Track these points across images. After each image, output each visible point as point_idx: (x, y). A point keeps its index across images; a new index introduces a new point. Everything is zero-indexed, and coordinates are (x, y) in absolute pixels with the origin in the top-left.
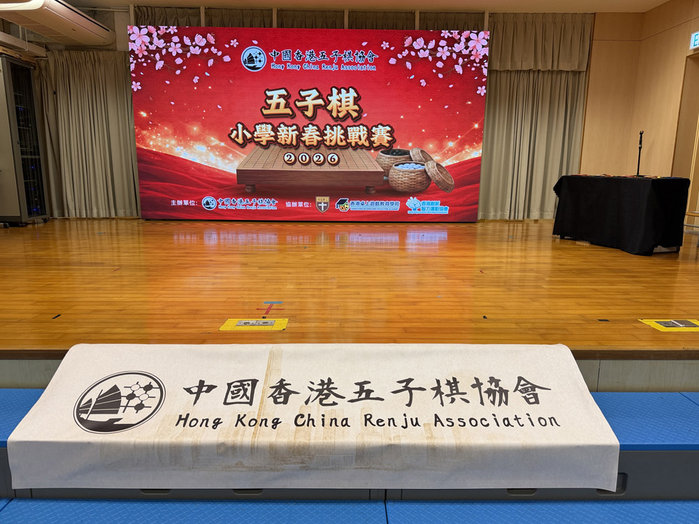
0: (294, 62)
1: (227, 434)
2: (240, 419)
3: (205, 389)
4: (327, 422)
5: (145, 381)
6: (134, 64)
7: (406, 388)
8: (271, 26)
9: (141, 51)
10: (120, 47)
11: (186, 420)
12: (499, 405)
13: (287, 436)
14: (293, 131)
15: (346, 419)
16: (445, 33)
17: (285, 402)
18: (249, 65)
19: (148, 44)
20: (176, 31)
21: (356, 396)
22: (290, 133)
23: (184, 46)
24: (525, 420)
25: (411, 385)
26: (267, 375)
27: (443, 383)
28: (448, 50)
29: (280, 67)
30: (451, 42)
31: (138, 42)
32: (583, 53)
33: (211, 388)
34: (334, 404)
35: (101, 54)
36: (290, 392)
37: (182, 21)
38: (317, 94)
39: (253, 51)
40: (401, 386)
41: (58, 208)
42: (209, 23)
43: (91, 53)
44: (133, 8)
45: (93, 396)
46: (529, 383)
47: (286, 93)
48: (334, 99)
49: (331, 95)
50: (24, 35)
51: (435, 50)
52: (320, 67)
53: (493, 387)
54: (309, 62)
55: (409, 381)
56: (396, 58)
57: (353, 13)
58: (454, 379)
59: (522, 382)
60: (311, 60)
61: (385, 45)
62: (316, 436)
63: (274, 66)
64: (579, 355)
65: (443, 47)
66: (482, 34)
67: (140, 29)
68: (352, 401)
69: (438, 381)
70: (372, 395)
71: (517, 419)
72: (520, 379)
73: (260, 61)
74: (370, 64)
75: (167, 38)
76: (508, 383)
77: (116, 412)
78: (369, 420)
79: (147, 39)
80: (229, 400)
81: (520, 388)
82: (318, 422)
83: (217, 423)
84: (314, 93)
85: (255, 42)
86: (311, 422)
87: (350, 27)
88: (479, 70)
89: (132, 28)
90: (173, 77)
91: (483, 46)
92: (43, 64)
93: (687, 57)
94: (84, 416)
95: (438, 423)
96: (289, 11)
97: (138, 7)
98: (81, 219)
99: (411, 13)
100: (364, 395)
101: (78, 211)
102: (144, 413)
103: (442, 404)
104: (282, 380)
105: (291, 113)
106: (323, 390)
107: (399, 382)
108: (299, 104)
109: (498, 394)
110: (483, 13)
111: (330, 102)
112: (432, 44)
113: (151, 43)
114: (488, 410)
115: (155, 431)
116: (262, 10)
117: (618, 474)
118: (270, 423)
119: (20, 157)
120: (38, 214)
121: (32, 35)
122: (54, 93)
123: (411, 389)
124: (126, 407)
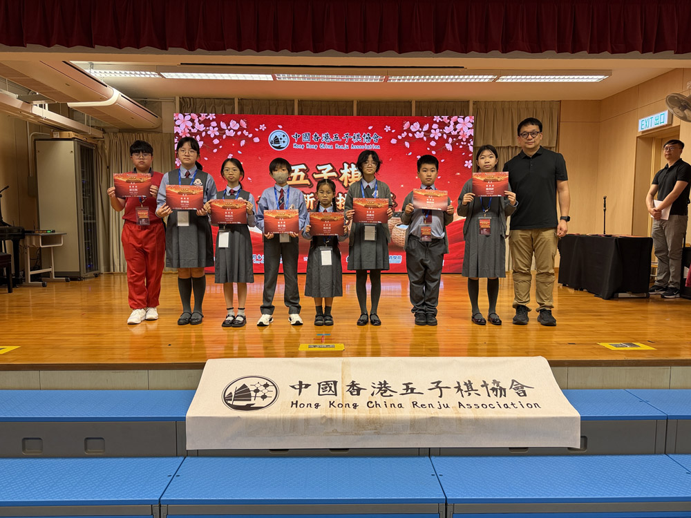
0: (312, 143)
1: (324, 411)
5: (264, 382)
7: (437, 387)
8: (293, 113)
9: (184, 133)
10: (165, 130)
12: (501, 396)
13: (363, 413)
14: (311, 198)
16: (437, 119)
17: (358, 394)
18: (275, 145)
19: (191, 128)
20: (215, 117)
21: (405, 392)
22: (309, 199)
23: (220, 129)
25: (440, 385)
26: (342, 379)
28: (440, 132)
29: (301, 147)
30: (442, 125)
31: (182, 127)
32: (553, 132)
33: (307, 386)
34: (391, 396)
35: (150, 135)
36: (359, 390)
37: (219, 109)
38: (332, 168)
39: (279, 133)
40: (434, 386)
41: (104, 264)
42: (241, 110)
44: (178, 98)
45: (232, 390)
47: (305, 168)
48: (345, 172)
49: (343, 169)
50: (87, 122)
51: (429, 131)
52: (334, 147)
53: (495, 387)
54: (324, 143)
55: (439, 382)
56: (397, 138)
57: (360, 103)
59: (515, 383)
60: (326, 141)
61: (388, 129)
62: (383, 413)
63: (296, 146)
64: (553, 364)
65: (435, 130)
66: (467, 119)
67: (184, 116)
68: (402, 394)
69: (458, 383)
71: (512, 404)
72: (513, 381)
73: (284, 142)
74: (375, 144)
75: (207, 123)
77: (250, 400)
79: (190, 124)
80: (321, 393)
82: (382, 405)
83: (317, 406)
84: (329, 167)
85: (280, 127)
87: (358, 114)
88: (466, 147)
89: (178, 115)
90: (210, 154)
91: (469, 129)
92: (100, 144)
93: (637, 137)
94: (229, 402)
96: (308, 101)
97: (183, 98)
99: (409, 102)
100: (409, 391)
102: (268, 401)
104: (353, 382)
105: (309, 183)
107: (432, 383)
108: (316, 176)
110: (468, 102)
111: (342, 174)
112: (426, 127)
113: (193, 127)
114: (493, 399)
115: (279, 410)
116: (285, 101)
117: (581, 437)
118: (351, 406)
119: (83, 221)
120: (91, 271)
121: (94, 121)
122: (108, 167)
123: (440, 388)
124: (255, 397)
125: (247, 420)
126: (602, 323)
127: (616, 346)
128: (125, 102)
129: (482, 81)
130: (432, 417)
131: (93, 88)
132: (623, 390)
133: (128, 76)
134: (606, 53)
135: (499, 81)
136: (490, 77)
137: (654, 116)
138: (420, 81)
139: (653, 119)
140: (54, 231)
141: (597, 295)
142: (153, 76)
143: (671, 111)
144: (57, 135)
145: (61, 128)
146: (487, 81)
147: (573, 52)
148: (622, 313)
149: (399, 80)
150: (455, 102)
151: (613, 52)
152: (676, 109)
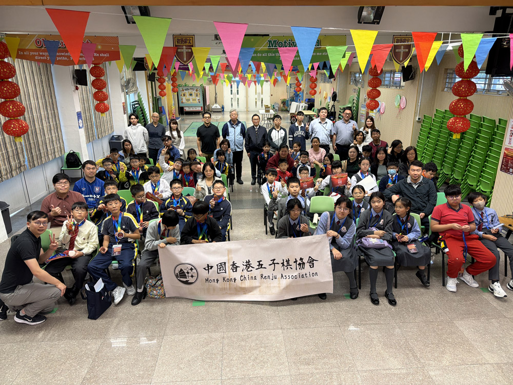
2: (224, 279)
4: (250, 278)
5: (190, 267)
11: (208, 280)
12: (302, 269)
13: (238, 284)
15: (256, 277)
17: (236, 271)
24: (308, 275)
25: (275, 262)
26: (228, 260)
27: (285, 261)
33: (212, 267)
34: (251, 271)
36: (236, 268)
45: (177, 272)
46: (312, 259)
58: (289, 259)
70: (263, 267)
72: (310, 257)
76: (306, 260)
77: (186, 278)
78: (262, 276)
80: (219, 272)
81: (309, 261)
83: (217, 281)
86: (245, 279)
95: (282, 277)
100: (260, 266)
102: (194, 278)
103: (284, 269)
104: (234, 262)
106: (247, 265)
107: (271, 261)
109: (302, 265)
114: (298, 272)
118: (233, 280)
124: (188, 276)
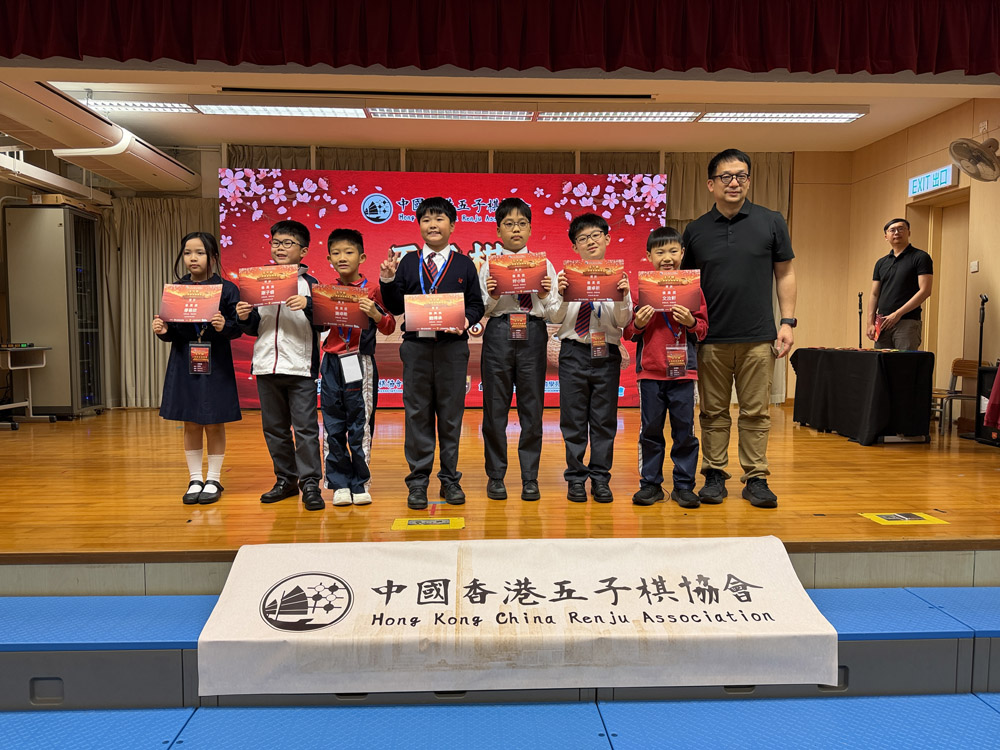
1: (426, 631)
2: (438, 618)
3: (394, 589)
4: (531, 619)
5: (330, 582)
6: (224, 215)
7: (610, 587)
8: (398, 168)
9: (234, 198)
10: (206, 193)
11: (381, 619)
12: (710, 603)
13: (489, 632)
15: (551, 617)
16: (613, 178)
17: (483, 601)
18: (371, 216)
19: (244, 190)
20: (280, 175)
21: (558, 596)
23: (289, 192)
24: (737, 615)
27: (649, 583)
28: (617, 197)
29: (410, 218)
30: (620, 188)
31: (232, 188)
32: (782, 198)
33: (400, 588)
34: (535, 603)
35: (182, 201)
36: (484, 594)
37: (287, 162)
39: (377, 198)
40: (604, 586)
41: (112, 394)
42: (321, 165)
43: (169, 200)
44: (226, 146)
45: (277, 596)
46: (739, 581)
48: (477, 256)
49: (473, 251)
50: (87, 180)
51: (600, 197)
53: (703, 587)
55: (612, 580)
56: (553, 207)
57: (499, 155)
58: (660, 578)
59: (733, 580)
61: (539, 192)
62: (521, 632)
63: (403, 218)
64: (792, 548)
65: (609, 194)
66: (657, 178)
67: (235, 172)
68: (554, 600)
69: (643, 580)
70: (574, 595)
71: (729, 615)
72: (730, 577)
73: (385, 211)
75: (268, 183)
76: (717, 582)
77: (306, 613)
78: (575, 617)
79: (243, 184)
80: (423, 599)
81: (730, 586)
82: (521, 618)
83: (414, 621)
85: (379, 189)
86: (513, 620)
87: (496, 171)
88: (655, 220)
89: (224, 171)
91: (659, 192)
92: (106, 214)
93: (907, 205)
94: (271, 616)
95: (648, 620)
96: (421, 151)
97: (232, 146)
98: (143, 409)
99: (570, 153)
100: (565, 595)
101: (139, 399)
102: (335, 614)
103: (650, 602)
104: (475, 581)
106: (521, 590)
109: (707, 594)
110: (658, 153)
112: (596, 191)
113: (248, 189)
114: (698, 608)
115: (351, 630)
116: (387, 150)
117: (839, 667)
118: (470, 621)
119: (79, 330)
120: (91, 404)
121: (97, 180)
122: (119, 249)
123: (615, 589)
124: (314, 607)
125: (299, 647)
126: (862, 481)
127: (888, 518)
128: (142, 150)
129: (678, 120)
130: (602, 638)
131: (91, 128)
132: (902, 589)
133: (146, 110)
134: (864, 72)
135: (704, 120)
136: (690, 114)
137: (932, 174)
138: (586, 120)
139: (931, 179)
140: (31, 345)
141: (853, 439)
142: (183, 111)
143: (958, 164)
144: (37, 200)
145: (44, 190)
146: (685, 120)
147: (814, 71)
148: (892, 467)
149: (555, 118)
150: (640, 154)
151: (874, 72)
152: (965, 162)
